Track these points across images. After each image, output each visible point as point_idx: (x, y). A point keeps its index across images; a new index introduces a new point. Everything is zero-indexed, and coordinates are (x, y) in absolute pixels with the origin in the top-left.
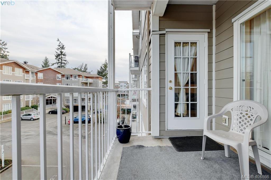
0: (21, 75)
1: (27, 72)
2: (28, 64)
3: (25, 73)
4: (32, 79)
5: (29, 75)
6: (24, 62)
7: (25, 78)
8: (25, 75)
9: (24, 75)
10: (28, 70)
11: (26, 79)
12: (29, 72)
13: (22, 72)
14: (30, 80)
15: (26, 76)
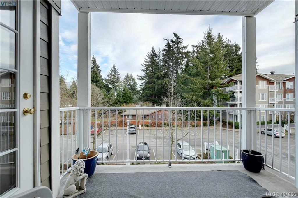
0: (265, 87)
1: (272, 83)
2: (275, 74)
3: (270, 85)
4: (278, 91)
5: (274, 87)
6: (271, 73)
7: (270, 90)
8: (270, 86)
9: (268, 87)
10: (273, 81)
11: (270, 92)
12: (274, 82)
13: (266, 84)
14: (276, 92)
15: (271, 88)
